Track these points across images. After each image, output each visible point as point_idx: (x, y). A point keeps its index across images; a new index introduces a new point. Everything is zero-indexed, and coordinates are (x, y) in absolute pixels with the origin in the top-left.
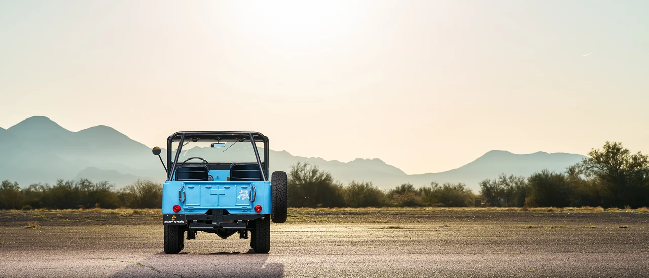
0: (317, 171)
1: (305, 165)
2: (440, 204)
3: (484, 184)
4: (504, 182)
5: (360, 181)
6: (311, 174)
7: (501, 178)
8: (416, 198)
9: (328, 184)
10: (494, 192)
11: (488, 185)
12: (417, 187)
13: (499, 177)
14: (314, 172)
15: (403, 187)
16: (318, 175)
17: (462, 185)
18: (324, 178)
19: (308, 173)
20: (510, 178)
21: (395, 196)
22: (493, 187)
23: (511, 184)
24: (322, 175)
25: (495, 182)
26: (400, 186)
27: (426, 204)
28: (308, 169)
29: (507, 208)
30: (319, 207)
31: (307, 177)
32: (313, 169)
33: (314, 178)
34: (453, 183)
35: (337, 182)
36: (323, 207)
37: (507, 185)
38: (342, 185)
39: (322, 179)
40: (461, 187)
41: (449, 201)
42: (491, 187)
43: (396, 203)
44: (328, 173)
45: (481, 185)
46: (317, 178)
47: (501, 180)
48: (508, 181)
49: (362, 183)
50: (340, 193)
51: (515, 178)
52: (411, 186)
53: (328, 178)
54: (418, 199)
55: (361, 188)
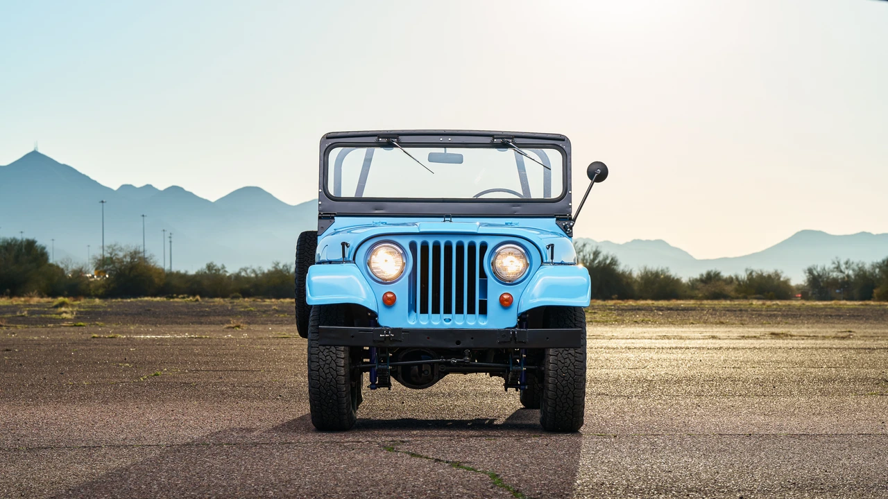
0: (599, 253)
1: (584, 245)
2: (758, 296)
3: (810, 271)
4: (838, 268)
5: (655, 265)
6: (592, 257)
7: (834, 263)
8: (726, 288)
9: (614, 270)
10: (823, 281)
11: (815, 273)
12: (726, 274)
13: (831, 262)
14: (596, 254)
15: (709, 274)
16: (601, 258)
17: (779, 272)
18: (608, 262)
19: (588, 256)
20: (847, 263)
21: (700, 285)
22: (821, 274)
23: (846, 272)
24: (606, 258)
25: (824, 269)
26: (704, 272)
27: (740, 296)
28: (588, 250)
29: (860, 303)
30: (612, 299)
31: (587, 260)
32: (594, 249)
33: (596, 262)
34: (767, 269)
35: (625, 266)
36: (618, 299)
37: (841, 272)
38: (631, 270)
39: (605, 263)
40: (777, 275)
41: (768, 292)
42: (819, 275)
43: (700, 295)
44: (614, 256)
45: (805, 273)
46: (599, 262)
47: (834, 266)
48: (843, 267)
49: (658, 268)
50: (629, 280)
51: (853, 263)
52: (719, 273)
53: (614, 262)
54: (729, 289)
55: (656, 275)
